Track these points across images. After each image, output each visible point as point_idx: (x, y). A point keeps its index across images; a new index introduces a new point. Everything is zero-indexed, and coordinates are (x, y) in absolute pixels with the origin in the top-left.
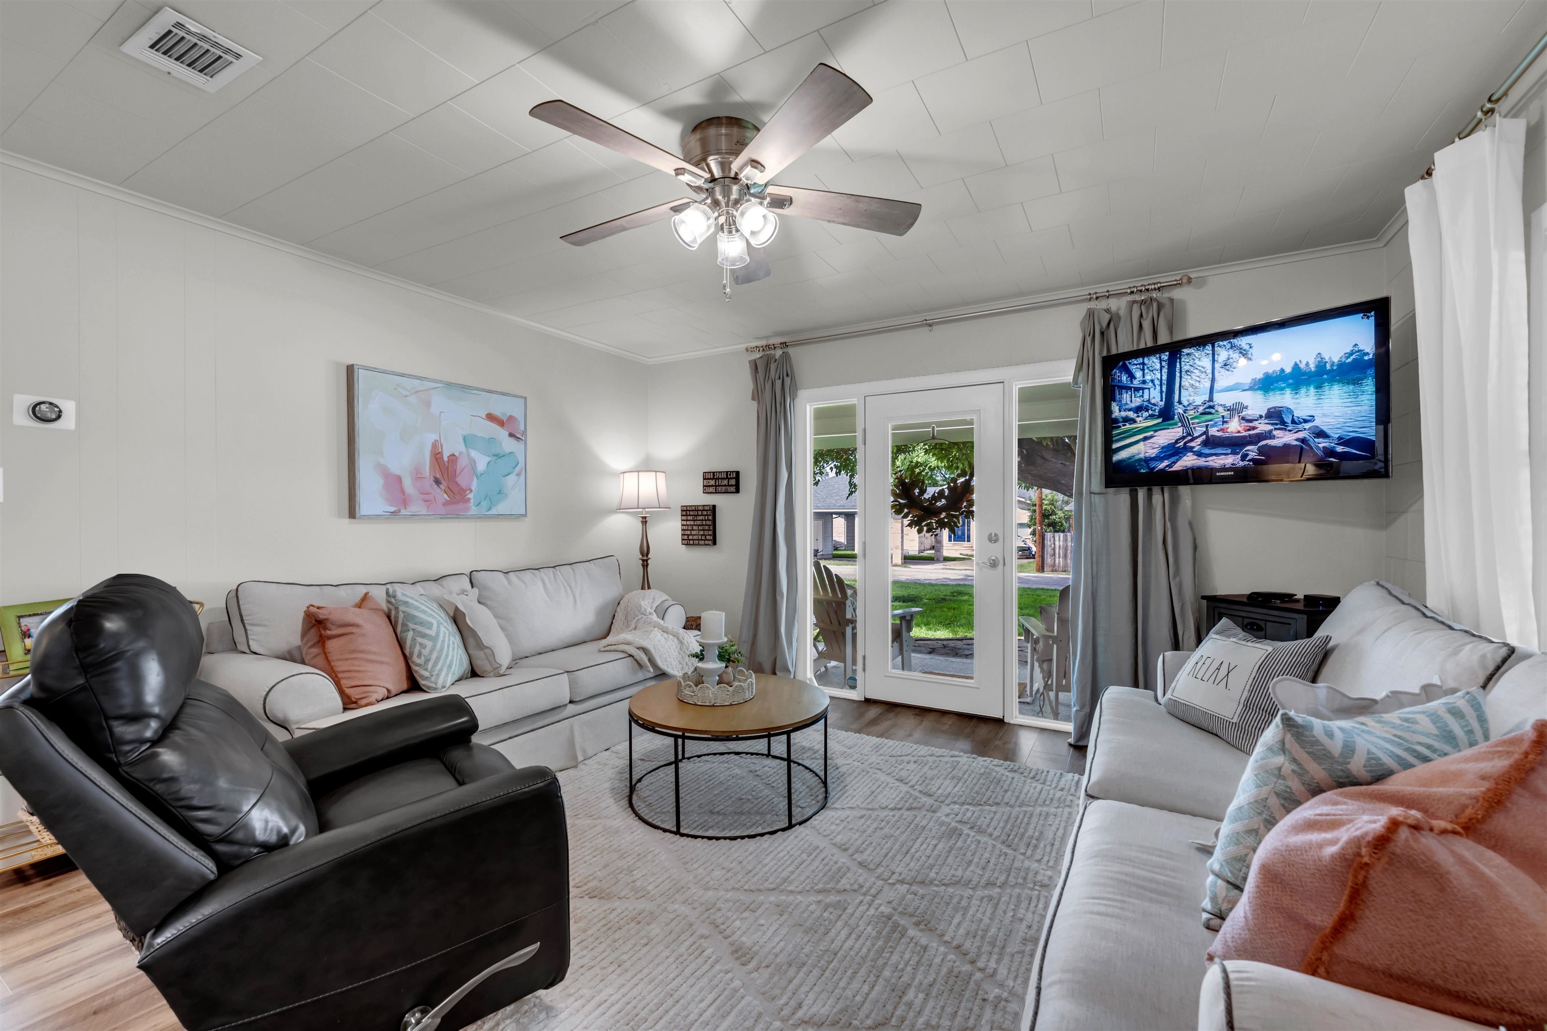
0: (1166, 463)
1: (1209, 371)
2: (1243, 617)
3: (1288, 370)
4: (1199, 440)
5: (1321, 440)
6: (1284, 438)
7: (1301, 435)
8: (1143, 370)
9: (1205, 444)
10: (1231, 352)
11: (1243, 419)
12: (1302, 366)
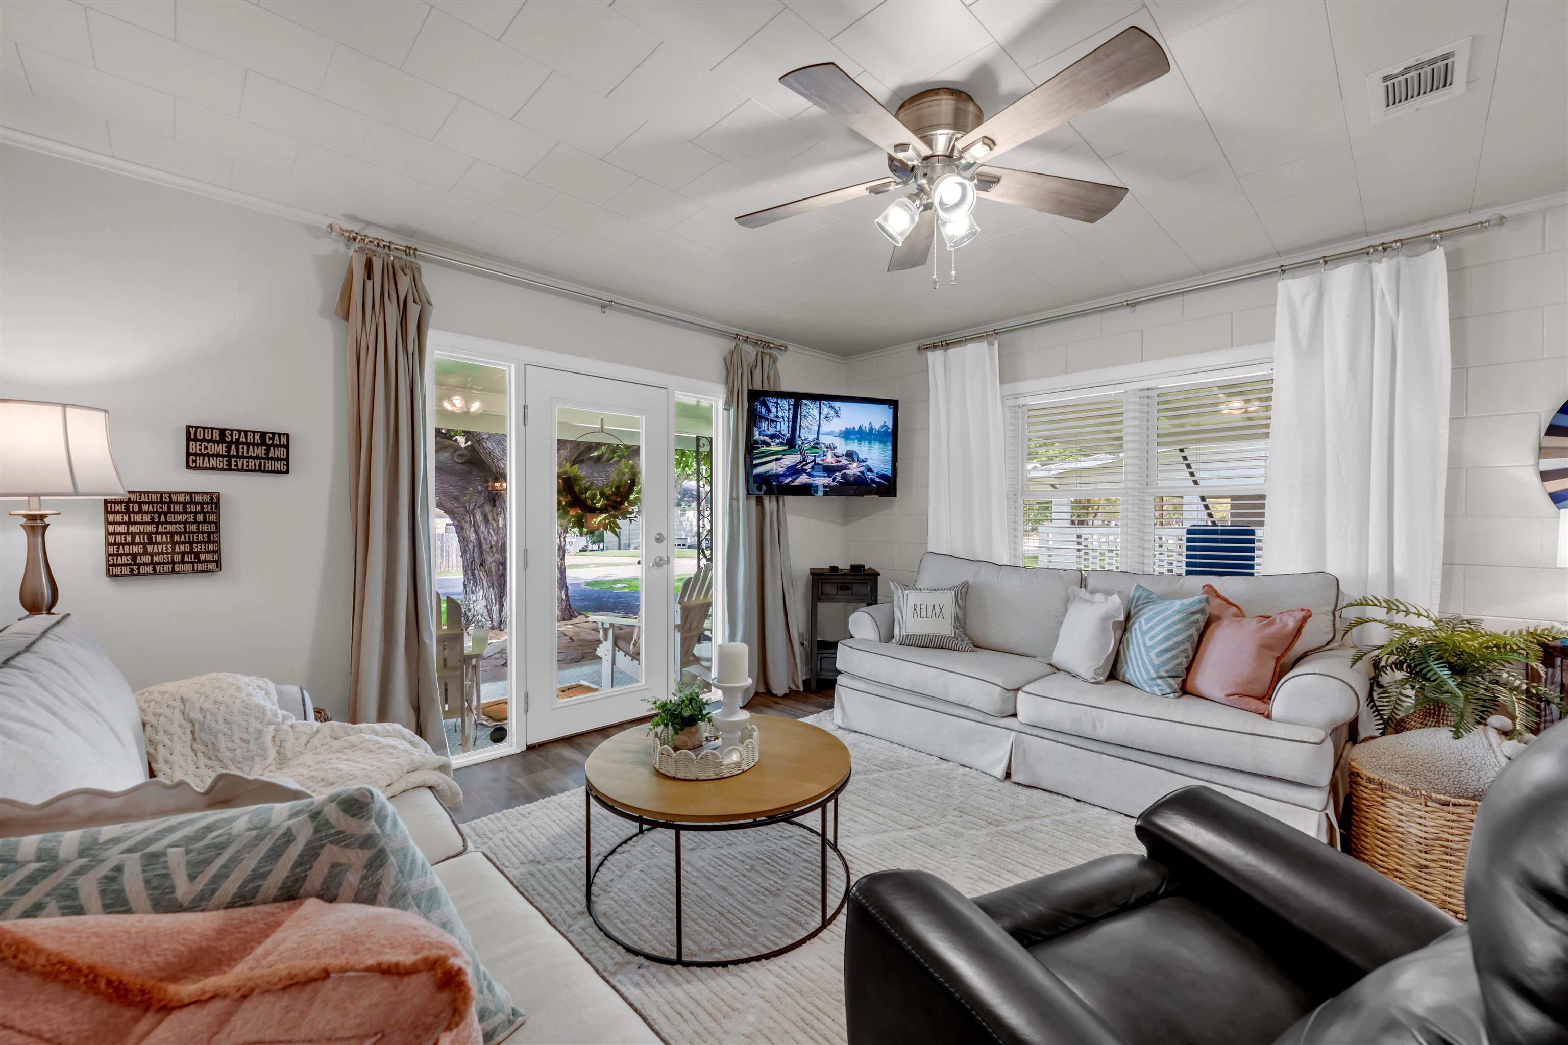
0: (790, 479)
1: (818, 419)
2: (832, 583)
3: (857, 429)
4: (810, 465)
5: (870, 473)
6: (854, 469)
7: (861, 469)
8: (777, 408)
9: (813, 468)
10: (830, 409)
11: (834, 454)
12: (863, 428)
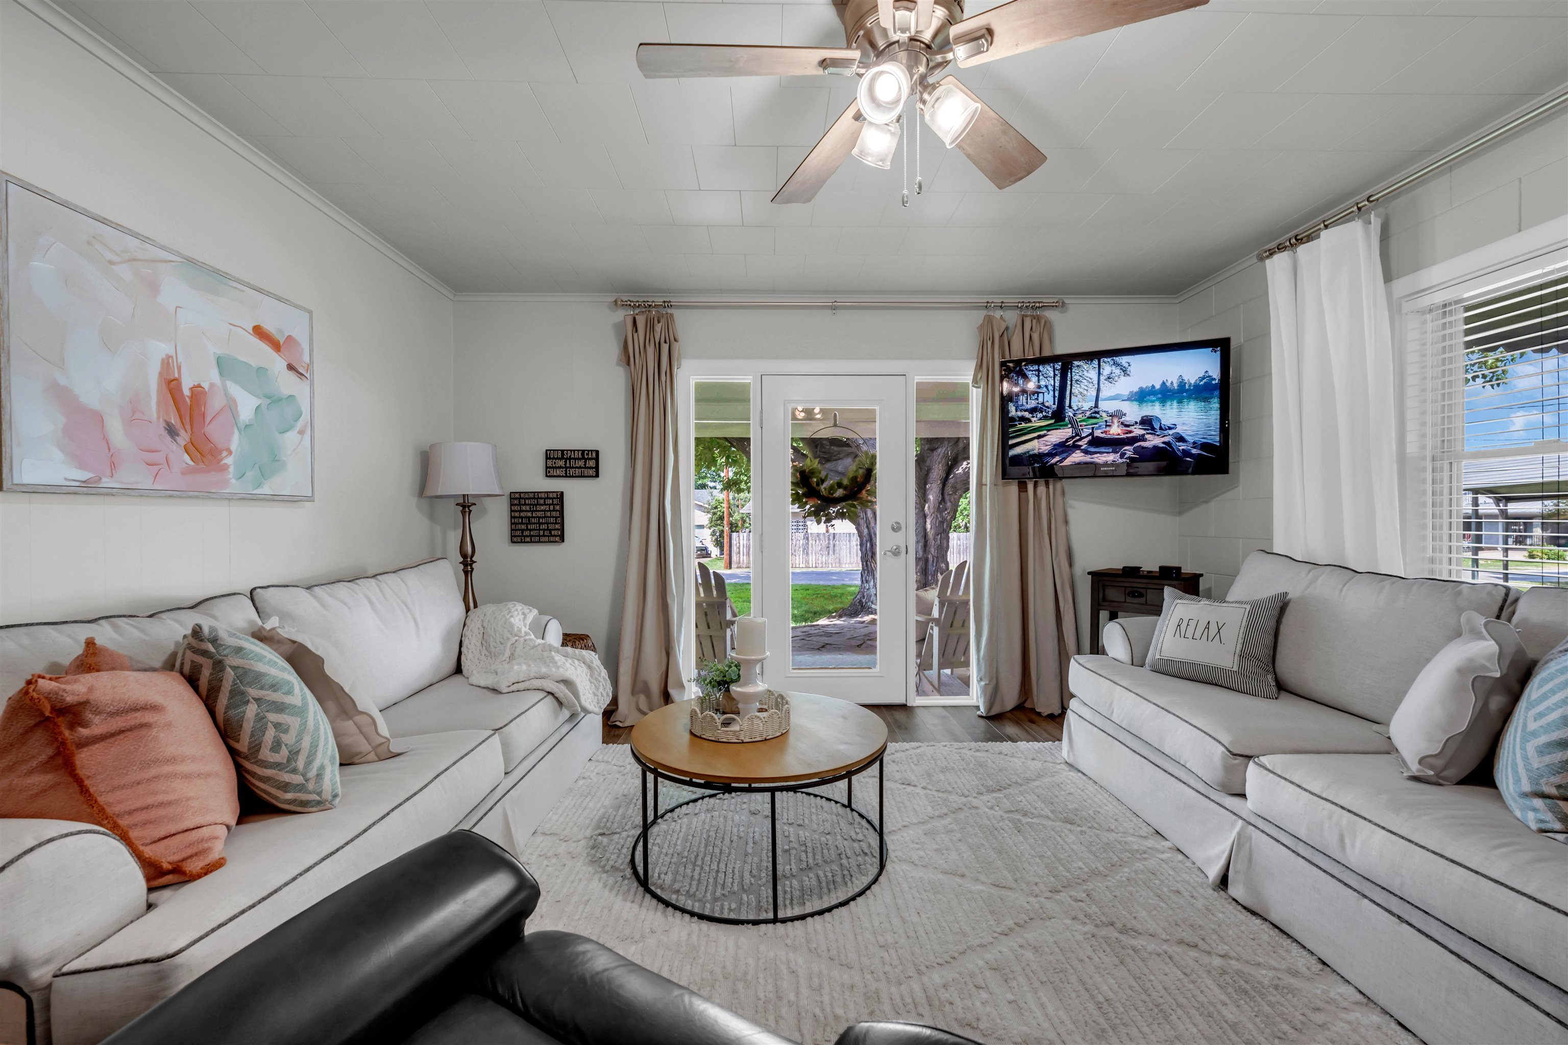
0: (1057, 459)
1: (1096, 382)
2: (1126, 587)
3: (1158, 386)
4: (1086, 440)
5: (1181, 444)
6: (1153, 441)
7: (1166, 439)
8: (1038, 376)
9: (1090, 443)
10: (1114, 367)
11: (1122, 423)
12: (1168, 384)
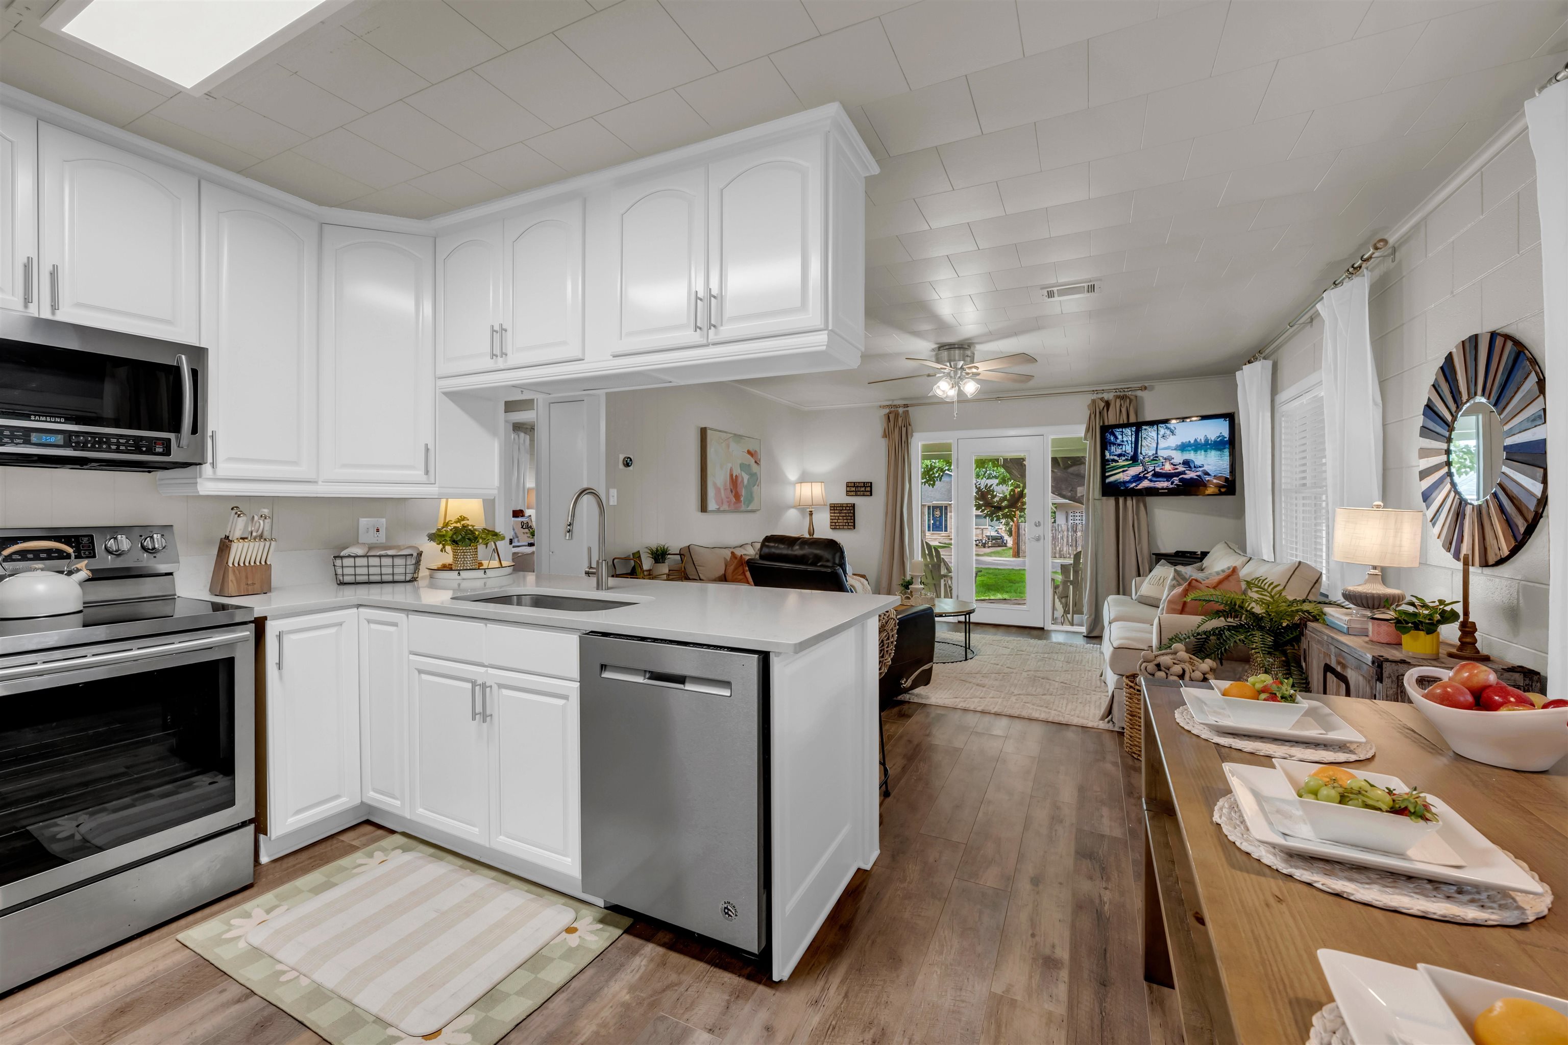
0: (1134, 484)
1: (1156, 439)
3: (1192, 442)
4: (1151, 474)
5: (1207, 476)
6: (1190, 475)
7: (1198, 474)
8: (1122, 435)
9: (1153, 475)
10: (1166, 430)
11: (1172, 464)
12: (1198, 440)
